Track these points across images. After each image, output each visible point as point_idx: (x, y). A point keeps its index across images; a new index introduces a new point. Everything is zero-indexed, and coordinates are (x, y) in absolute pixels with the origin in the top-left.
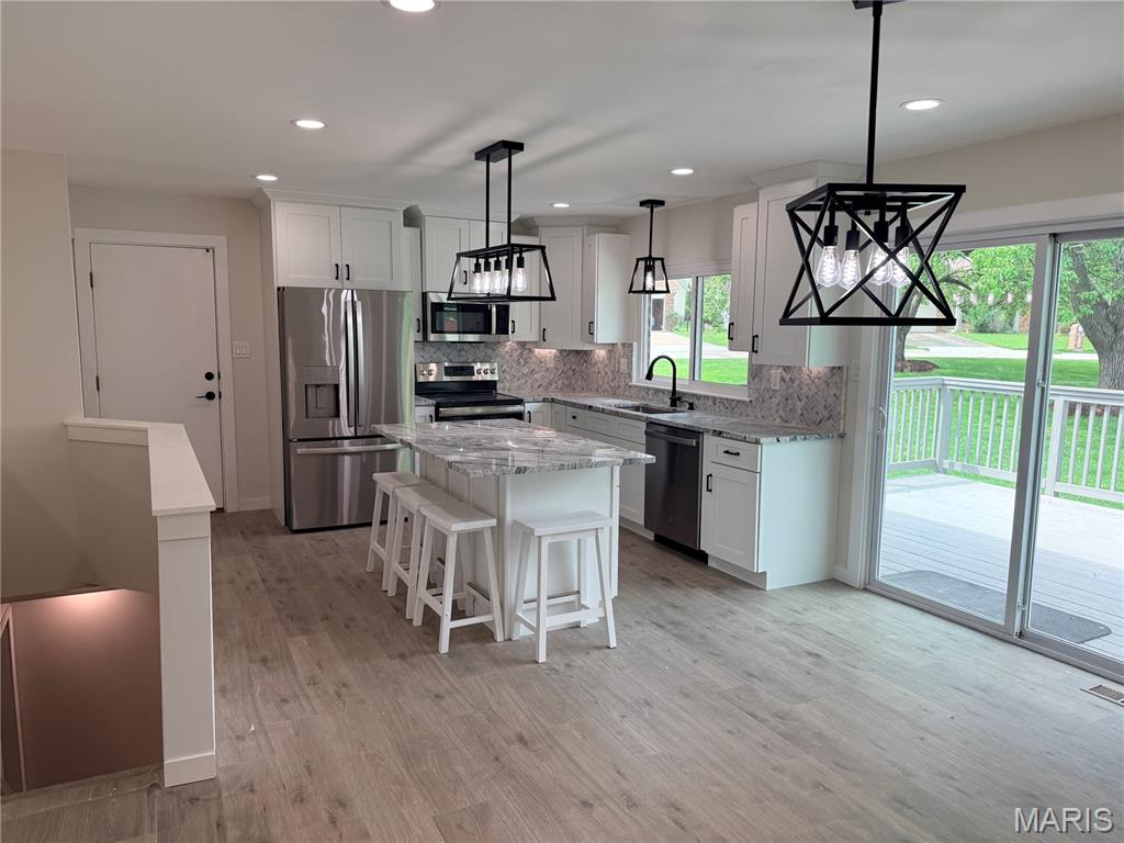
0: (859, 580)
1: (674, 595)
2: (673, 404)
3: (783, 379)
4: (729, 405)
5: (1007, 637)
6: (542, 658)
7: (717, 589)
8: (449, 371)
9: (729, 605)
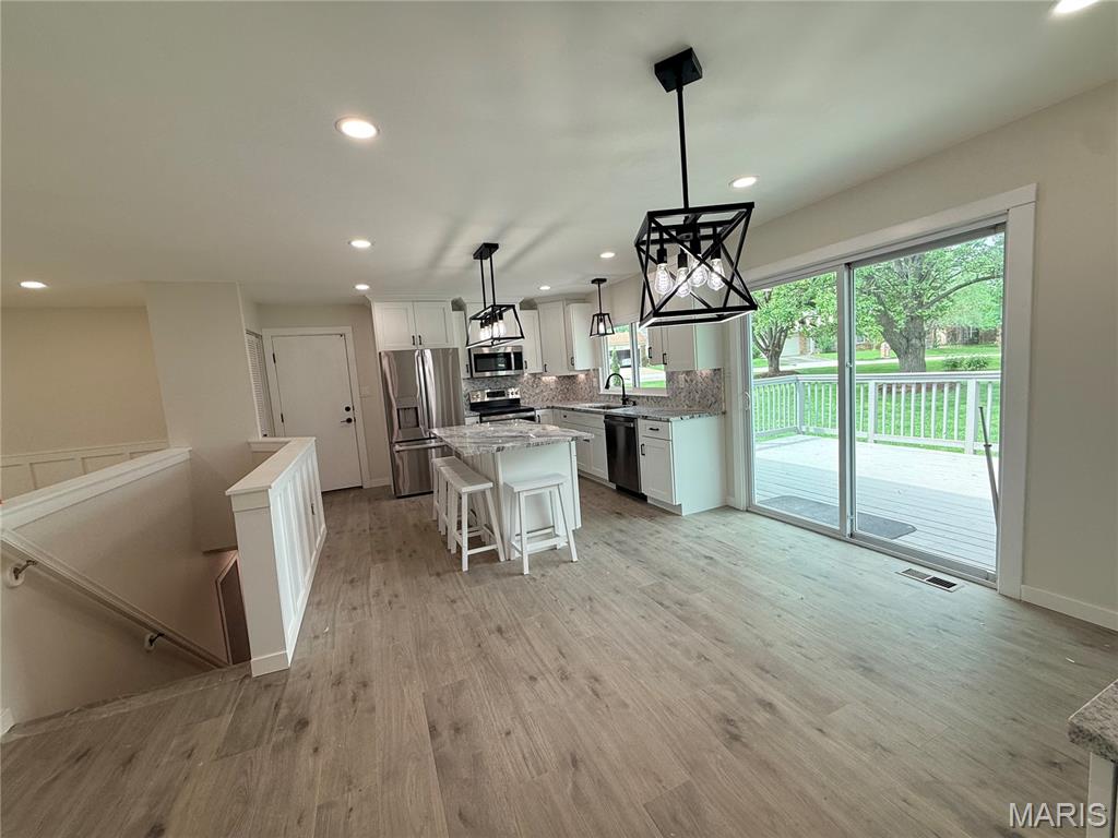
0: (742, 504)
1: (622, 523)
2: (624, 403)
3: (686, 381)
4: (657, 400)
5: (842, 538)
6: (526, 571)
7: (651, 517)
8: (489, 395)
9: (657, 527)
